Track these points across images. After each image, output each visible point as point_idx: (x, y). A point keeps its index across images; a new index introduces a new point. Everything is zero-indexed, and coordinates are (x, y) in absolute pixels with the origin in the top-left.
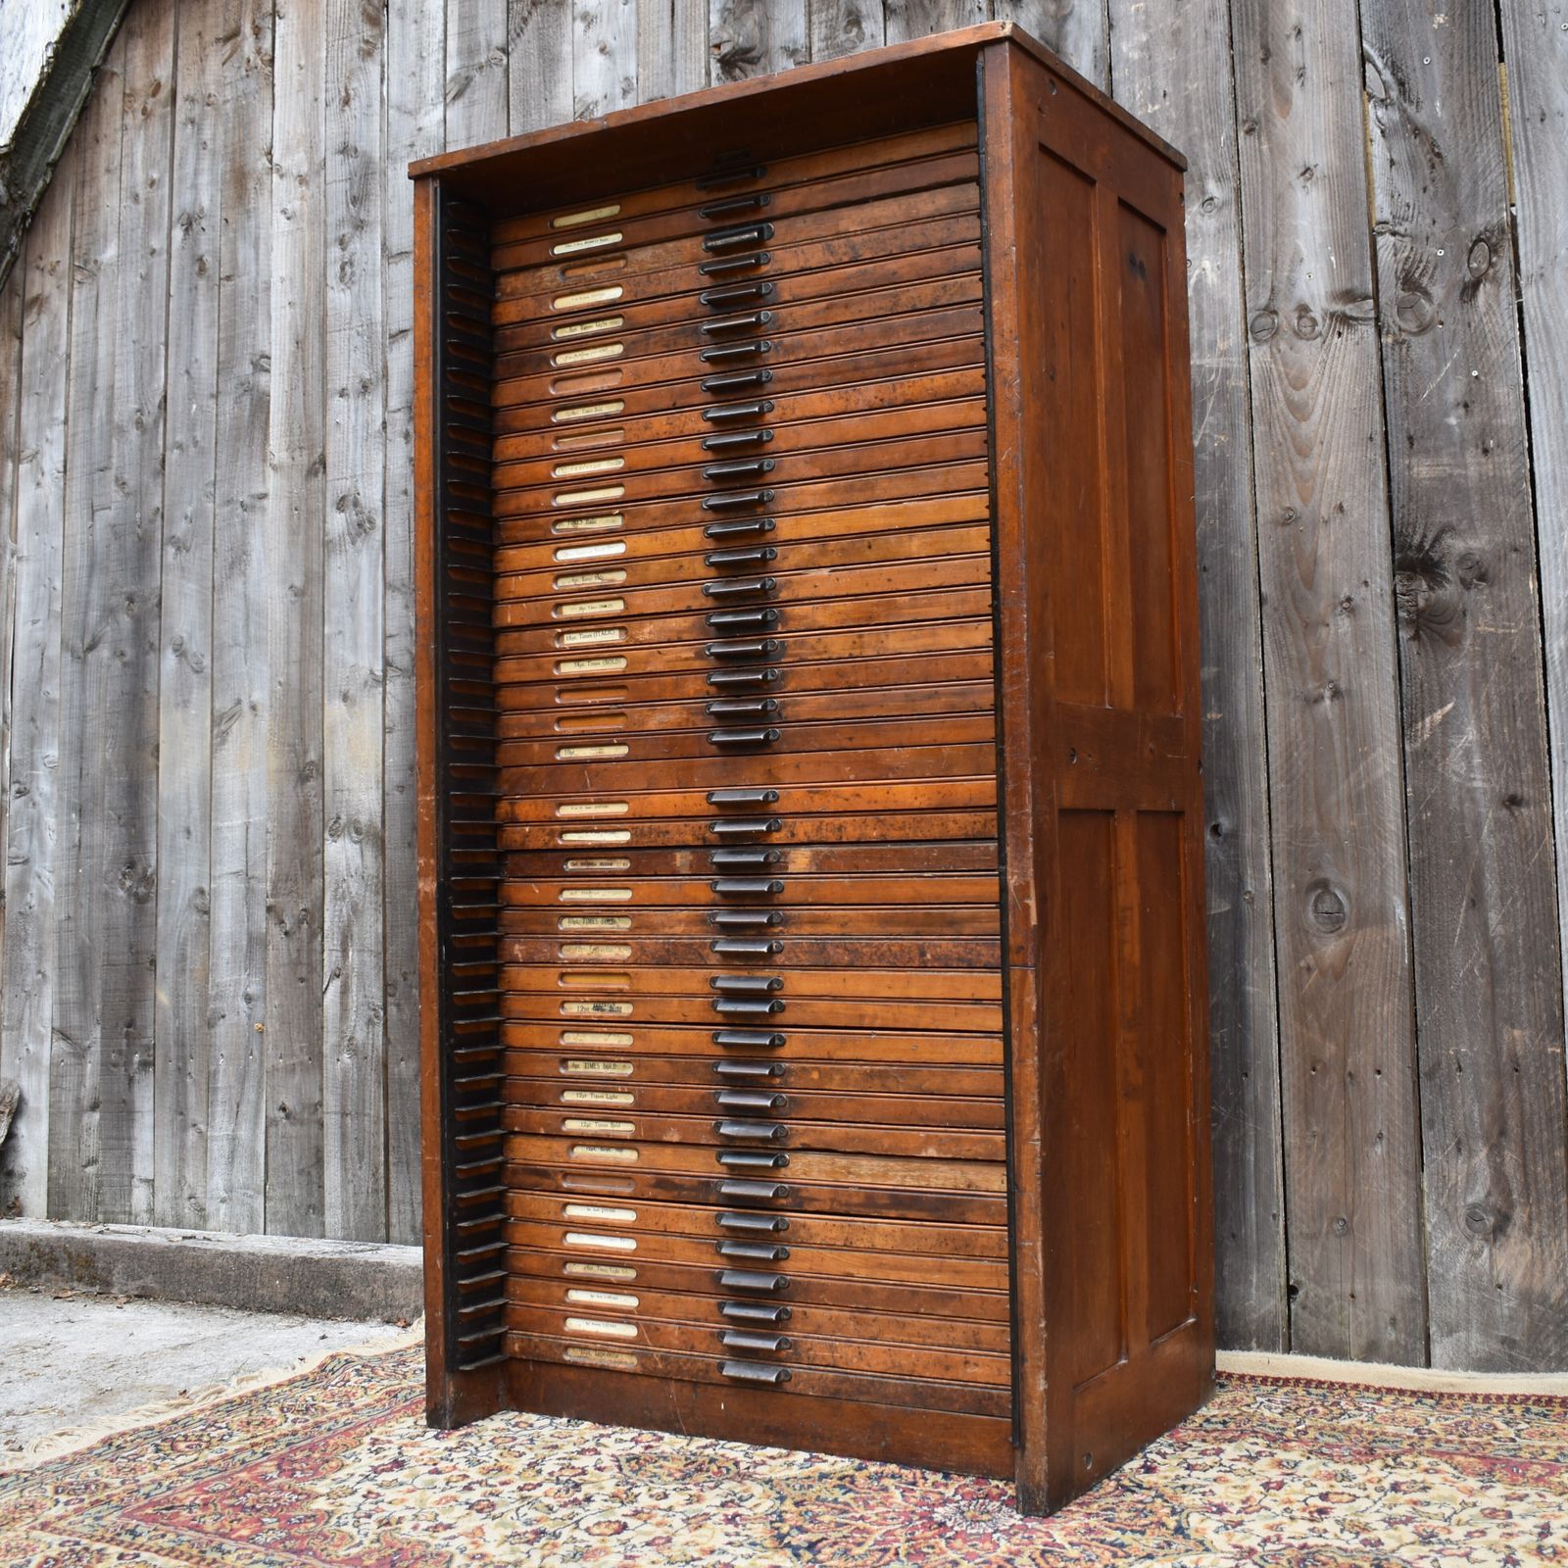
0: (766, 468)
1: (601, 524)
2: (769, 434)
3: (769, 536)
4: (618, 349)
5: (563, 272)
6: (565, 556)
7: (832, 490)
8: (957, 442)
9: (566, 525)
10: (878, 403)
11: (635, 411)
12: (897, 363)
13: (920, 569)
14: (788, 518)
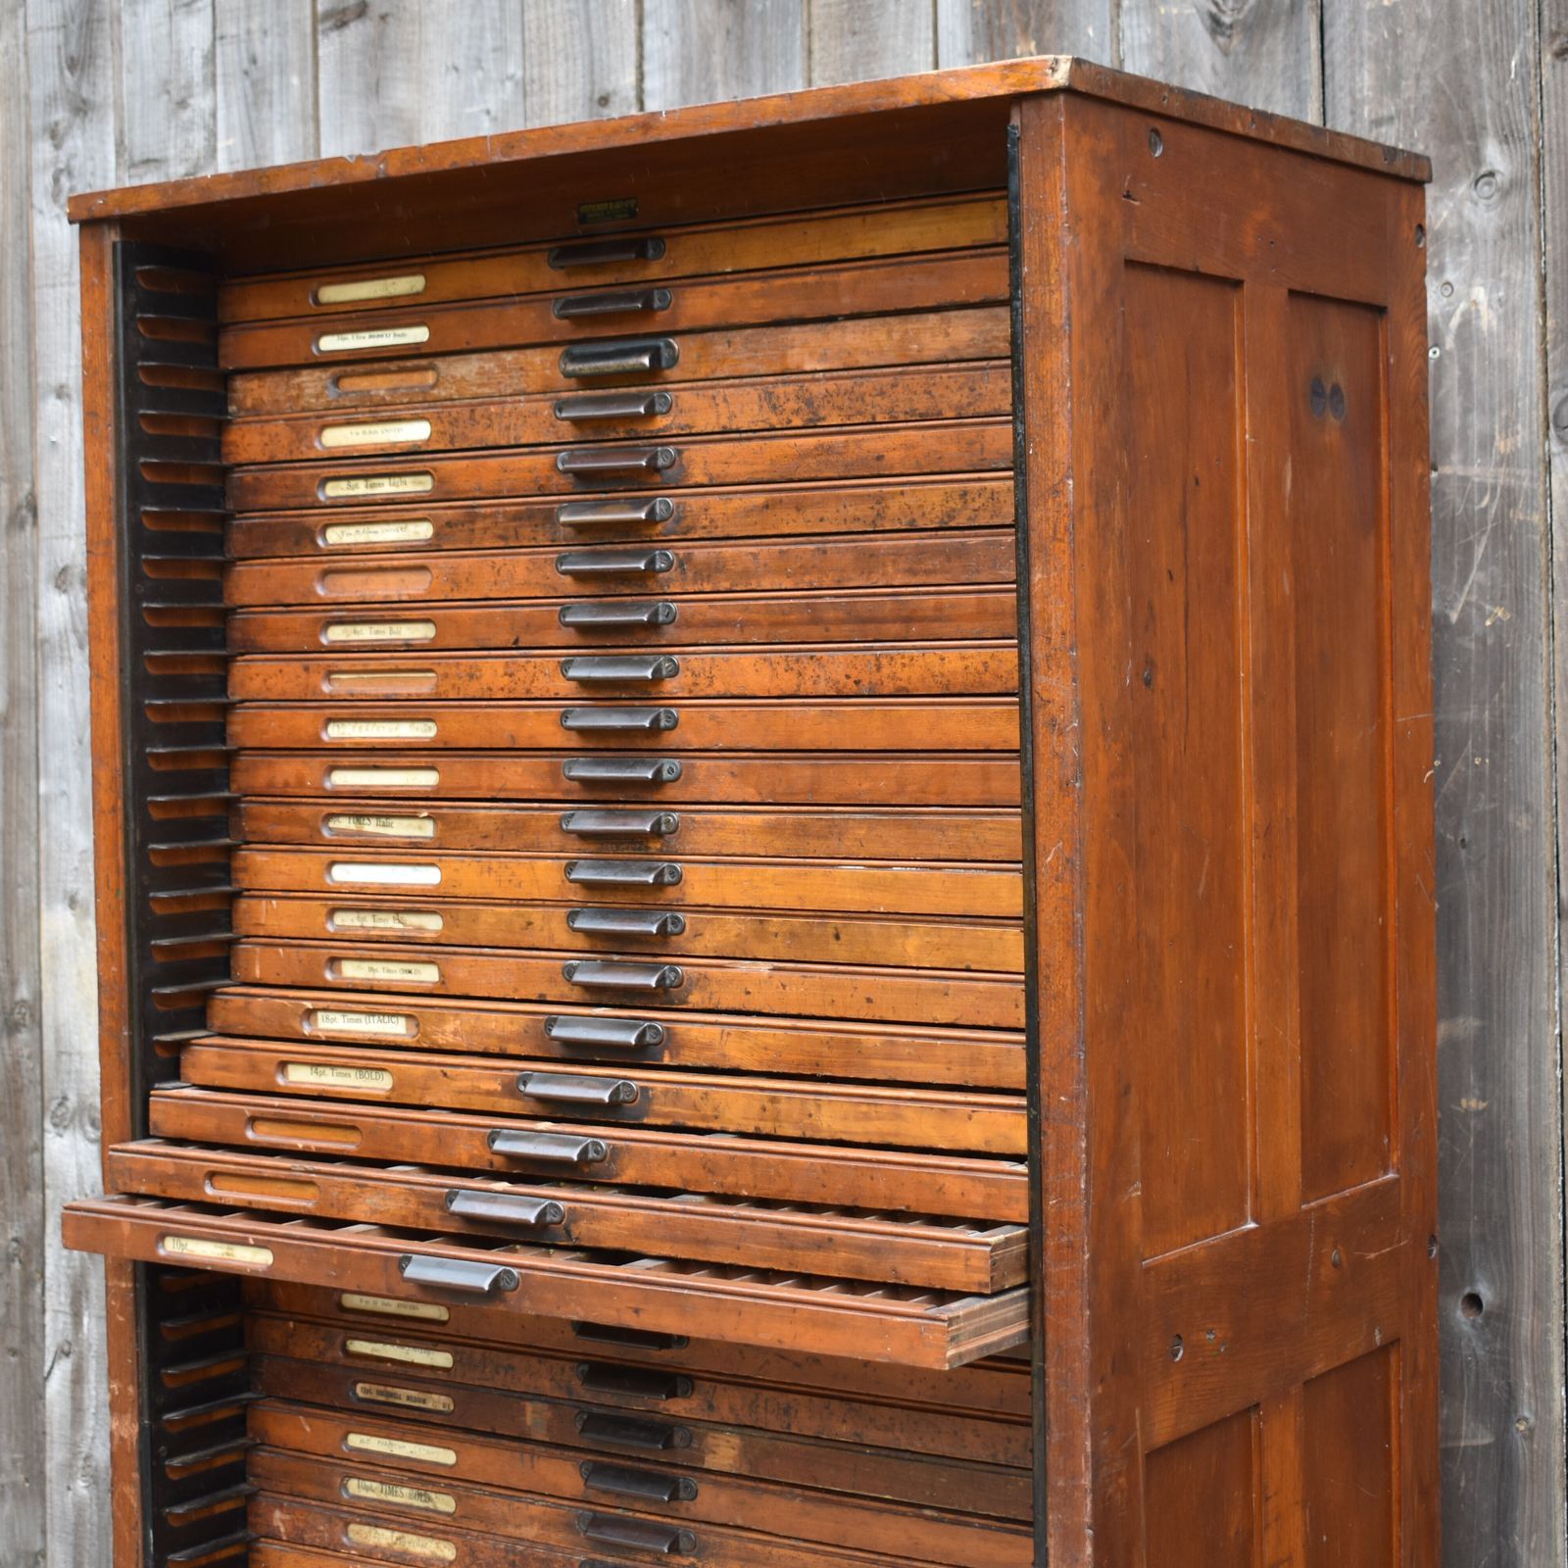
0: (666, 775)
1: (400, 829)
2: (669, 716)
3: (671, 893)
4: (423, 531)
5: (336, 381)
6: (346, 874)
7: (772, 829)
8: (986, 776)
9: (345, 824)
10: (852, 688)
11: (454, 644)
12: (883, 621)
13: (919, 989)
14: (703, 866)
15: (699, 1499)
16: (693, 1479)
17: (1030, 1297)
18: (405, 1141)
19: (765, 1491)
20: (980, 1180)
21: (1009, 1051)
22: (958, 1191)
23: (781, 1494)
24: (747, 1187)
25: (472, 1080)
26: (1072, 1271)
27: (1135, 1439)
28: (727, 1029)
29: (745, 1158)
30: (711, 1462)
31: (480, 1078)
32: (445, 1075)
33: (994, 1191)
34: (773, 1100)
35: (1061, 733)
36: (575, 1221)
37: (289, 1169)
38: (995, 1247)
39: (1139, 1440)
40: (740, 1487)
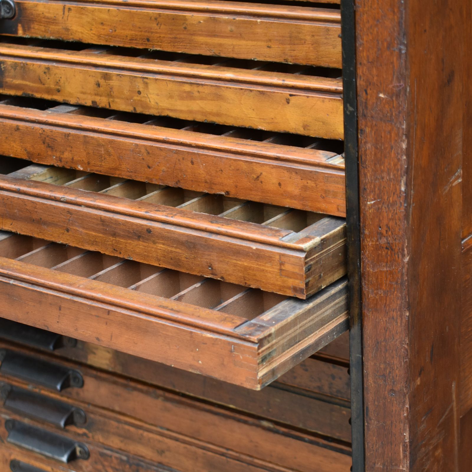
15: (86, 387)
16: (80, 371)
17: (348, 289)
19: (135, 389)
20: (297, 171)
22: (275, 181)
23: (147, 393)
24: (82, 163)
26: (391, 273)
27: (452, 410)
28: (68, 4)
29: (78, 137)
30: (92, 360)
33: (311, 184)
34: (106, 77)
38: (310, 253)
39: (455, 409)
40: (115, 383)
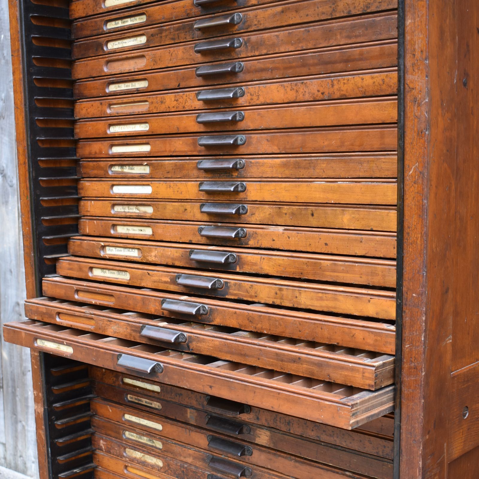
0: (239, 142)
1: (138, 170)
2: (241, 114)
3: (242, 196)
4: (142, 40)
6: (118, 190)
7: (285, 165)
8: (382, 136)
9: (117, 169)
10: (320, 96)
11: (155, 89)
12: (335, 62)
13: (349, 239)
14: (255, 183)
15: (253, 455)
16: (251, 447)
17: (395, 390)
18: (131, 302)
19: (280, 456)
20: (372, 332)
21: (390, 269)
22: (362, 337)
23: (286, 458)
24: (266, 329)
25: (159, 276)
26: (416, 380)
27: (444, 457)
28: (263, 256)
29: (266, 316)
30: (258, 441)
31: (162, 276)
32: (149, 274)
33: (379, 338)
34: (280, 290)
35: (419, 105)
36: (191, 342)
37: (84, 313)
38: (377, 368)
39: (446, 458)
40: (269, 453)
